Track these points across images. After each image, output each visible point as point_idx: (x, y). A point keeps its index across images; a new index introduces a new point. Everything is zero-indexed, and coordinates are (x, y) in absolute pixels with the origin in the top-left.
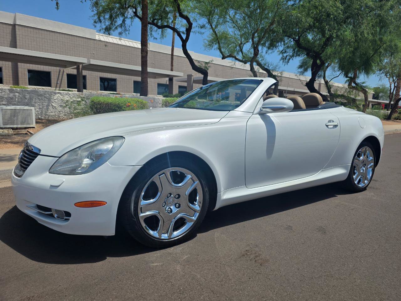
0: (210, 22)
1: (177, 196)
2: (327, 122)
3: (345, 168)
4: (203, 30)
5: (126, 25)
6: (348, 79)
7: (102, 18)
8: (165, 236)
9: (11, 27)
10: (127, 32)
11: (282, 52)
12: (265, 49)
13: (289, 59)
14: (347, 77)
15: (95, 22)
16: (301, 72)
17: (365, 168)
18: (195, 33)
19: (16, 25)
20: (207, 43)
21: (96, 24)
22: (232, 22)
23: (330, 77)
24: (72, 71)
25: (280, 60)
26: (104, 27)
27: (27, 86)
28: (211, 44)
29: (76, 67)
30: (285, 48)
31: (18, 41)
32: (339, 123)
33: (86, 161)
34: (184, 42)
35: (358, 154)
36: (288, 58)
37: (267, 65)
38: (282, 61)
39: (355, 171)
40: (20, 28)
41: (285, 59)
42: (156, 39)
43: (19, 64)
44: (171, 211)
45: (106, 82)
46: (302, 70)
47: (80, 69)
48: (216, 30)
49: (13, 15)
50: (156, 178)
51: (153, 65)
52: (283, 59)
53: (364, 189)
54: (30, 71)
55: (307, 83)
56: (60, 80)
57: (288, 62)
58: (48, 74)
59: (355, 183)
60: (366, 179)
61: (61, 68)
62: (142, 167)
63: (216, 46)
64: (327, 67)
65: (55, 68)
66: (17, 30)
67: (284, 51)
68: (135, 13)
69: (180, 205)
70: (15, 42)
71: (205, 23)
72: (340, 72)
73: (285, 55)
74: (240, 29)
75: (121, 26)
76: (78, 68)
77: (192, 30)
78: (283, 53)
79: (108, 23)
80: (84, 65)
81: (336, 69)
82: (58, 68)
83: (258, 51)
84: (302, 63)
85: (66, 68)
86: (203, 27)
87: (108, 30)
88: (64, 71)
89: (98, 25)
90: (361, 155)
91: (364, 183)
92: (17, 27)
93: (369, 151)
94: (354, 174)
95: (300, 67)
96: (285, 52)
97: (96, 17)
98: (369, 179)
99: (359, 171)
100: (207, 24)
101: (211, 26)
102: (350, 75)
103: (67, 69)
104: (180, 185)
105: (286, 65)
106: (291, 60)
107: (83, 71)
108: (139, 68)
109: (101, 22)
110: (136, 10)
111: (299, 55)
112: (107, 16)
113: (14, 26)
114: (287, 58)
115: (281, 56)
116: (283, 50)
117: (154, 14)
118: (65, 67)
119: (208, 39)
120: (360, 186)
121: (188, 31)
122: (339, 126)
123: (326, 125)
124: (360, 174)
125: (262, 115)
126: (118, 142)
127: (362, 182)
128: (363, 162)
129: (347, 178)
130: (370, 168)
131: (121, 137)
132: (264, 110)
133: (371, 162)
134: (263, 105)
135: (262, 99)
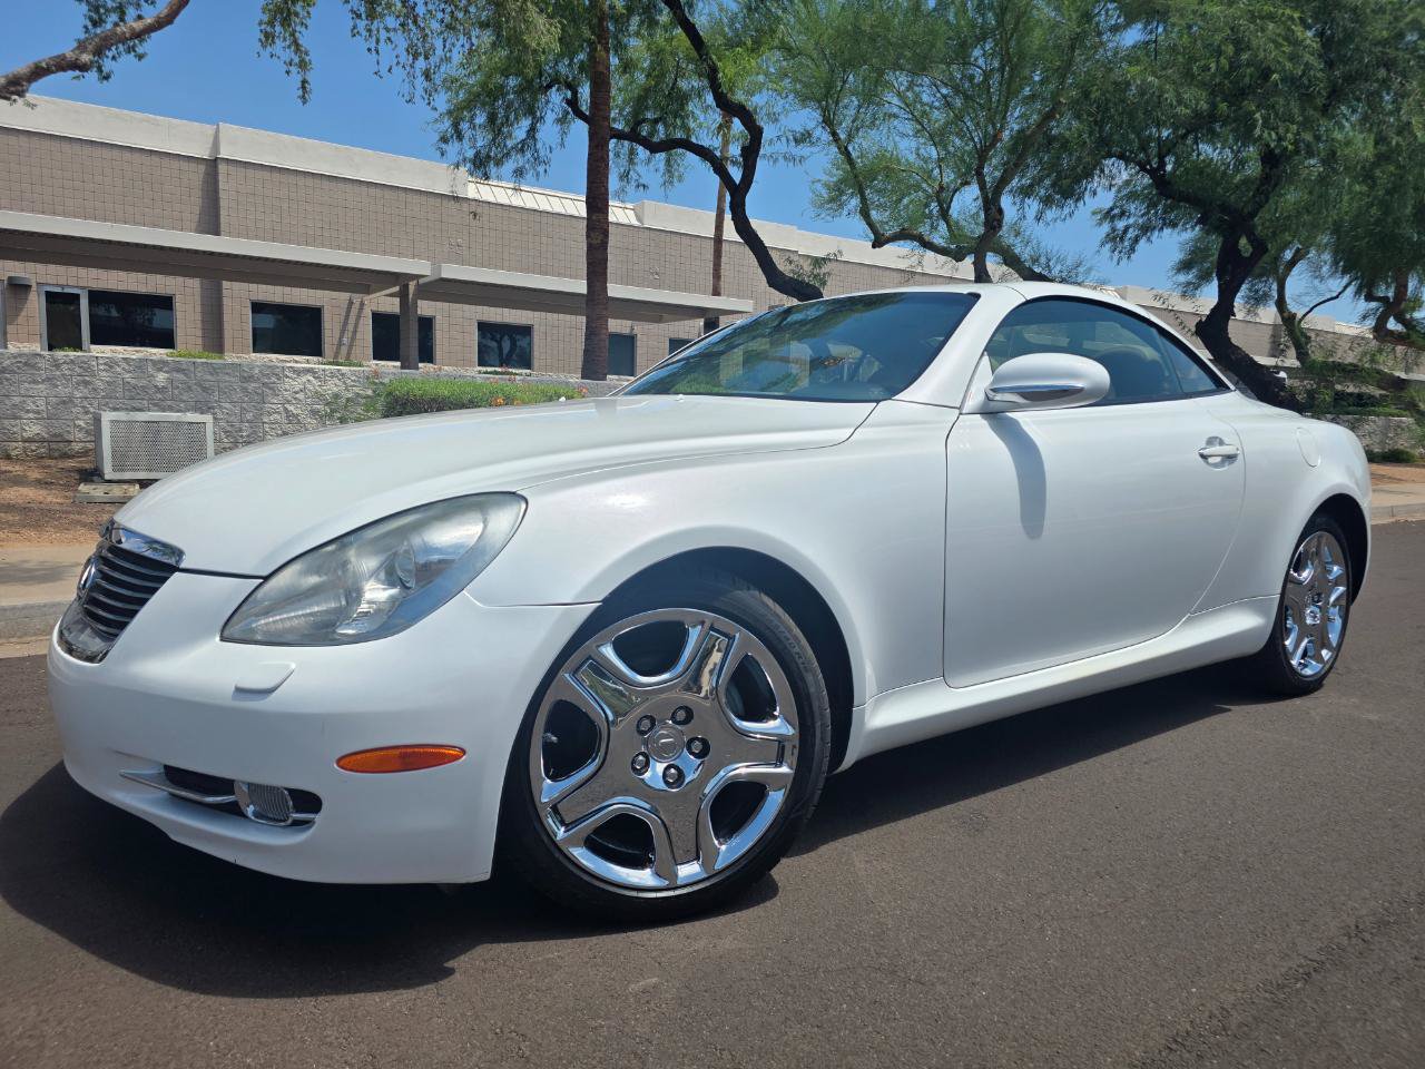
0: (828, 122)
3: (1257, 606)
4: (804, 150)
5: (539, 145)
6: (1373, 305)
7: (464, 126)
9: (202, 168)
10: (541, 169)
11: (1109, 215)
12: (1033, 206)
13: (1136, 240)
14: (1370, 298)
15: (444, 140)
16: (1189, 284)
17: (1319, 606)
18: (776, 161)
19: (219, 161)
20: (824, 193)
21: (444, 146)
22: (910, 116)
23: (1306, 299)
24: (387, 303)
25: (1103, 244)
26: (470, 154)
27: (248, 353)
28: (835, 197)
29: (397, 289)
30: (1122, 199)
31: (223, 213)
34: (737, 194)
35: (1297, 564)
36: (1131, 234)
37: (1043, 260)
38: (1108, 246)
39: (1289, 623)
40: (232, 169)
41: (1122, 239)
42: (644, 186)
43: (226, 284)
45: (506, 337)
46: (1190, 276)
47: (411, 296)
48: (850, 148)
49: (210, 129)
51: (656, 277)
52: (1114, 238)
53: (1318, 682)
54: (258, 308)
55: (1199, 325)
56: (348, 335)
57: (1132, 250)
58: (313, 315)
59: (1291, 665)
60: (1325, 644)
61: (354, 295)
63: (855, 202)
64: (1292, 263)
65: (335, 294)
66: (221, 178)
67: (1116, 211)
68: (573, 103)
70: (217, 216)
71: (811, 125)
72: (1346, 280)
73: (1121, 225)
74: (938, 138)
75: (522, 148)
76: (403, 295)
77: (762, 152)
78: (1114, 216)
79: (482, 140)
80: (421, 281)
81: (1325, 269)
82: (345, 296)
83: (1000, 211)
84: (1192, 252)
85: (368, 293)
86: (803, 138)
87: (481, 165)
88: (362, 304)
89: (453, 148)
90: (1306, 565)
91: (1319, 659)
92: (222, 168)
93: (1328, 544)
94: (1288, 631)
95: (1185, 266)
96: (1123, 214)
97: (447, 124)
98: (1334, 643)
99: (1300, 619)
100: (820, 129)
101: (834, 134)
102: (1381, 291)
103: (371, 296)
105: (1125, 260)
106: (1143, 242)
107: (419, 302)
108: (581, 287)
109: (460, 137)
110: (575, 93)
111: (1174, 225)
112: (481, 119)
113: (213, 164)
114: (1129, 236)
115: (1106, 228)
116: (1112, 209)
117: (640, 103)
118: (367, 290)
119: (825, 178)
120: (1308, 672)
121: (751, 153)
122: (1240, 458)
123: (1202, 456)
124: (1305, 631)
125: (992, 413)
126: (502, 519)
127: (1311, 657)
128: (1311, 586)
129: (1265, 646)
130: (1334, 605)
131: (508, 497)
132: (999, 397)
133: (1337, 583)
134: (995, 380)
135: (986, 359)
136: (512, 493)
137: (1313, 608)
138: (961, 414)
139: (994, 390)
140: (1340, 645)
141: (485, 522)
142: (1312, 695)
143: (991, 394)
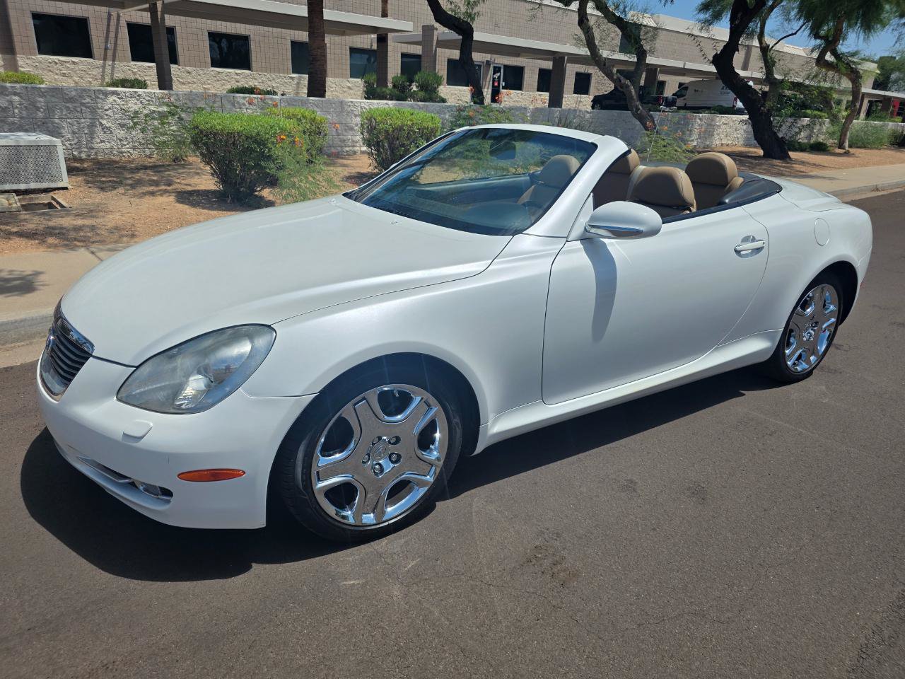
1: (393, 440)
2: (740, 243)
3: (768, 336)
8: (369, 518)
17: (814, 330)
32: (766, 242)
33: (196, 384)
35: (803, 302)
39: (792, 340)
44: (382, 470)
50: (347, 412)
53: (809, 374)
59: (787, 365)
60: (814, 353)
62: (316, 396)
69: (399, 456)
90: (810, 305)
91: (808, 362)
93: (829, 292)
94: (789, 345)
98: (820, 353)
99: (801, 337)
104: (399, 417)
120: (799, 368)
122: (765, 249)
123: (736, 251)
124: (801, 343)
125: (588, 241)
126: (261, 342)
127: (804, 361)
128: (812, 316)
129: (770, 358)
130: (825, 330)
131: (266, 329)
132: (593, 230)
133: (831, 316)
134: (593, 218)
135: (591, 199)
136: (269, 326)
137: (810, 331)
138: (567, 241)
139: (591, 226)
140: (824, 353)
141: (252, 342)
143: (588, 228)
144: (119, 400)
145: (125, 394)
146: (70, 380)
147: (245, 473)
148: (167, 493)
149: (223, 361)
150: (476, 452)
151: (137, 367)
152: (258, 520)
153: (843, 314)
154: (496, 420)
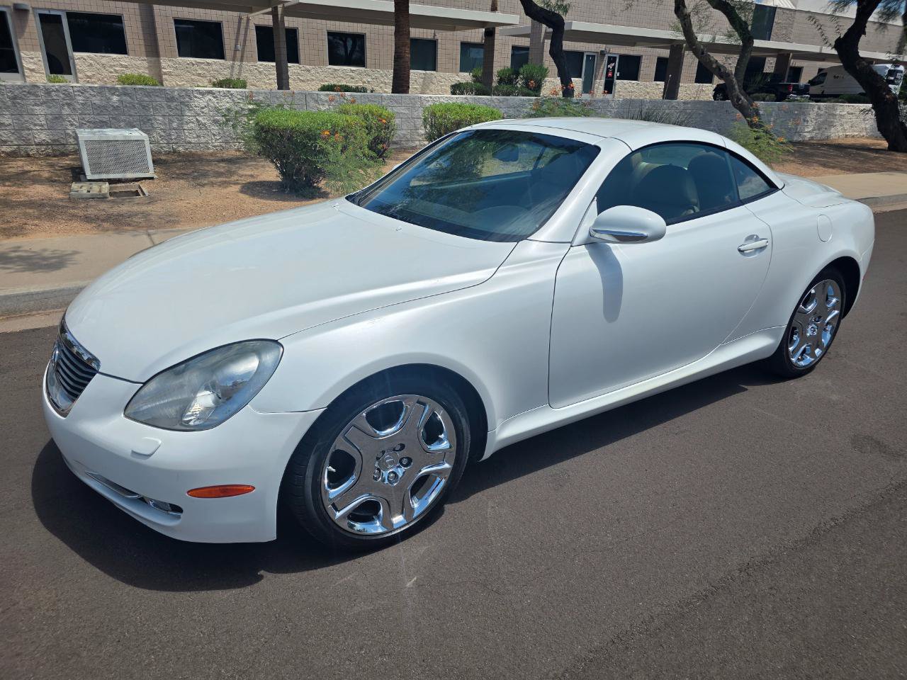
3: (771, 333)
17: (818, 325)
32: (770, 241)
33: (204, 400)
35: (806, 299)
39: (795, 337)
53: (810, 369)
59: (791, 361)
60: (818, 344)
62: (325, 410)
90: (812, 302)
91: (813, 355)
93: (832, 287)
94: (792, 342)
98: (825, 345)
99: (803, 334)
120: (802, 363)
122: (769, 248)
123: (740, 250)
124: (804, 339)
125: (593, 245)
126: (269, 358)
127: (808, 355)
128: (814, 312)
129: (774, 354)
130: (828, 323)
131: (273, 344)
132: (597, 235)
133: (834, 308)
134: (597, 223)
135: (595, 203)
136: (276, 341)
137: (814, 326)
138: (571, 246)
139: (595, 231)
140: (829, 346)
141: (260, 358)
142: (804, 377)
143: (593, 233)
144: (127, 416)
145: (132, 410)
146: (77, 396)
147: (254, 488)
148: (177, 509)
149: (231, 378)
150: (483, 459)
151: (145, 384)
152: (269, 532)
153: (845, 307)
154: (504, 426)
